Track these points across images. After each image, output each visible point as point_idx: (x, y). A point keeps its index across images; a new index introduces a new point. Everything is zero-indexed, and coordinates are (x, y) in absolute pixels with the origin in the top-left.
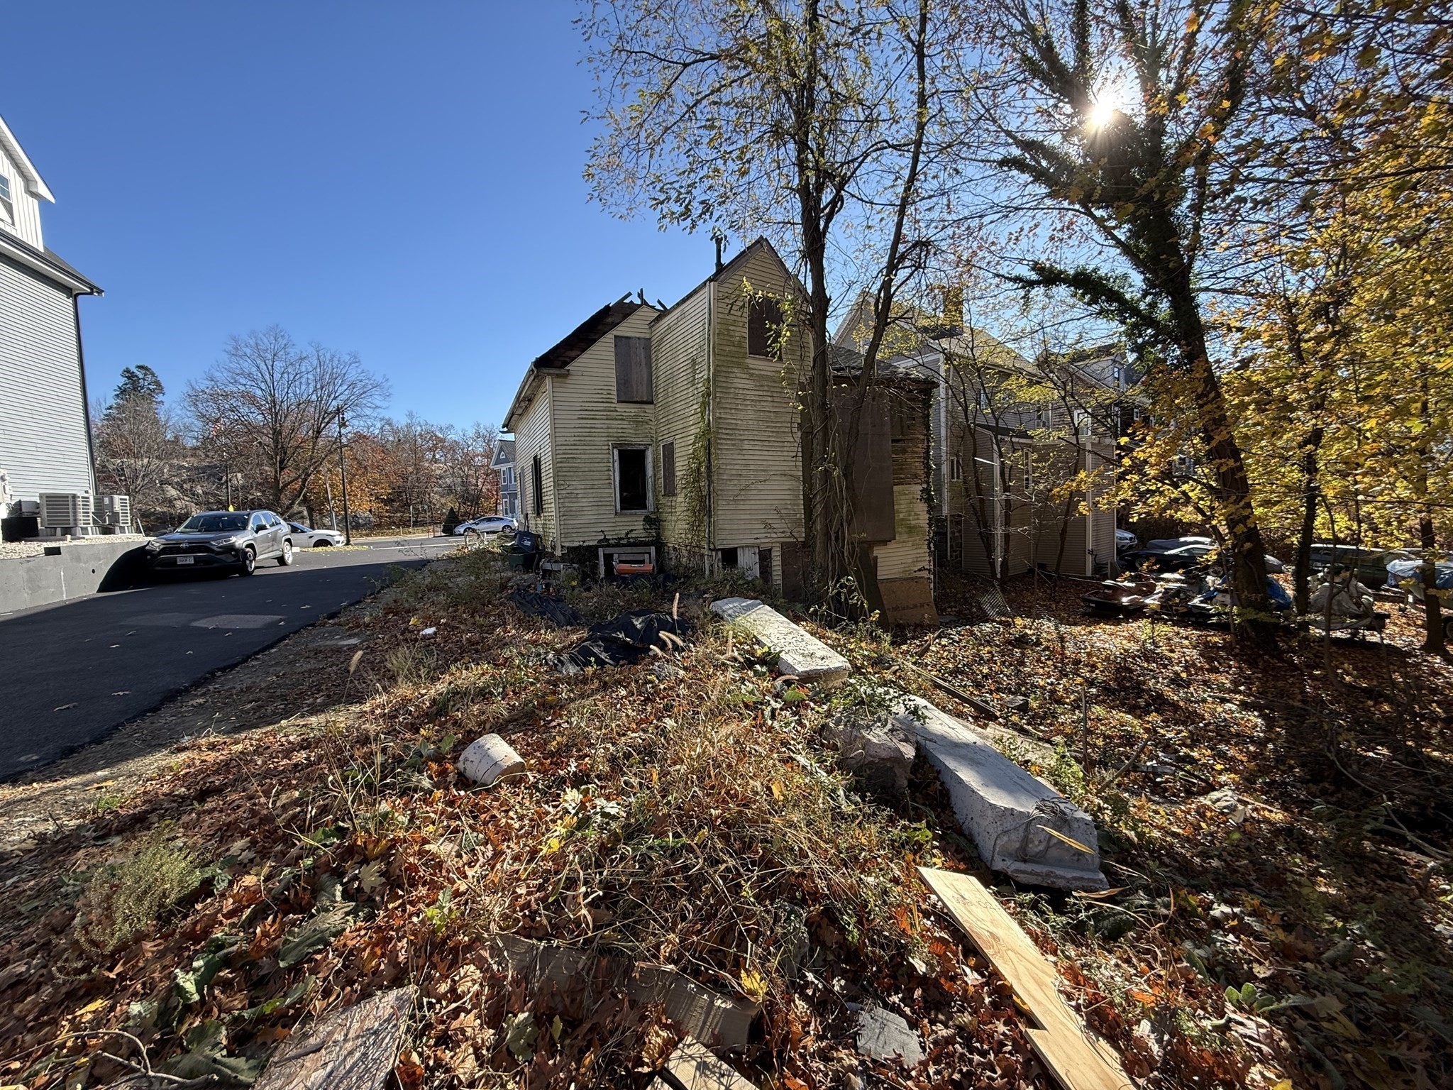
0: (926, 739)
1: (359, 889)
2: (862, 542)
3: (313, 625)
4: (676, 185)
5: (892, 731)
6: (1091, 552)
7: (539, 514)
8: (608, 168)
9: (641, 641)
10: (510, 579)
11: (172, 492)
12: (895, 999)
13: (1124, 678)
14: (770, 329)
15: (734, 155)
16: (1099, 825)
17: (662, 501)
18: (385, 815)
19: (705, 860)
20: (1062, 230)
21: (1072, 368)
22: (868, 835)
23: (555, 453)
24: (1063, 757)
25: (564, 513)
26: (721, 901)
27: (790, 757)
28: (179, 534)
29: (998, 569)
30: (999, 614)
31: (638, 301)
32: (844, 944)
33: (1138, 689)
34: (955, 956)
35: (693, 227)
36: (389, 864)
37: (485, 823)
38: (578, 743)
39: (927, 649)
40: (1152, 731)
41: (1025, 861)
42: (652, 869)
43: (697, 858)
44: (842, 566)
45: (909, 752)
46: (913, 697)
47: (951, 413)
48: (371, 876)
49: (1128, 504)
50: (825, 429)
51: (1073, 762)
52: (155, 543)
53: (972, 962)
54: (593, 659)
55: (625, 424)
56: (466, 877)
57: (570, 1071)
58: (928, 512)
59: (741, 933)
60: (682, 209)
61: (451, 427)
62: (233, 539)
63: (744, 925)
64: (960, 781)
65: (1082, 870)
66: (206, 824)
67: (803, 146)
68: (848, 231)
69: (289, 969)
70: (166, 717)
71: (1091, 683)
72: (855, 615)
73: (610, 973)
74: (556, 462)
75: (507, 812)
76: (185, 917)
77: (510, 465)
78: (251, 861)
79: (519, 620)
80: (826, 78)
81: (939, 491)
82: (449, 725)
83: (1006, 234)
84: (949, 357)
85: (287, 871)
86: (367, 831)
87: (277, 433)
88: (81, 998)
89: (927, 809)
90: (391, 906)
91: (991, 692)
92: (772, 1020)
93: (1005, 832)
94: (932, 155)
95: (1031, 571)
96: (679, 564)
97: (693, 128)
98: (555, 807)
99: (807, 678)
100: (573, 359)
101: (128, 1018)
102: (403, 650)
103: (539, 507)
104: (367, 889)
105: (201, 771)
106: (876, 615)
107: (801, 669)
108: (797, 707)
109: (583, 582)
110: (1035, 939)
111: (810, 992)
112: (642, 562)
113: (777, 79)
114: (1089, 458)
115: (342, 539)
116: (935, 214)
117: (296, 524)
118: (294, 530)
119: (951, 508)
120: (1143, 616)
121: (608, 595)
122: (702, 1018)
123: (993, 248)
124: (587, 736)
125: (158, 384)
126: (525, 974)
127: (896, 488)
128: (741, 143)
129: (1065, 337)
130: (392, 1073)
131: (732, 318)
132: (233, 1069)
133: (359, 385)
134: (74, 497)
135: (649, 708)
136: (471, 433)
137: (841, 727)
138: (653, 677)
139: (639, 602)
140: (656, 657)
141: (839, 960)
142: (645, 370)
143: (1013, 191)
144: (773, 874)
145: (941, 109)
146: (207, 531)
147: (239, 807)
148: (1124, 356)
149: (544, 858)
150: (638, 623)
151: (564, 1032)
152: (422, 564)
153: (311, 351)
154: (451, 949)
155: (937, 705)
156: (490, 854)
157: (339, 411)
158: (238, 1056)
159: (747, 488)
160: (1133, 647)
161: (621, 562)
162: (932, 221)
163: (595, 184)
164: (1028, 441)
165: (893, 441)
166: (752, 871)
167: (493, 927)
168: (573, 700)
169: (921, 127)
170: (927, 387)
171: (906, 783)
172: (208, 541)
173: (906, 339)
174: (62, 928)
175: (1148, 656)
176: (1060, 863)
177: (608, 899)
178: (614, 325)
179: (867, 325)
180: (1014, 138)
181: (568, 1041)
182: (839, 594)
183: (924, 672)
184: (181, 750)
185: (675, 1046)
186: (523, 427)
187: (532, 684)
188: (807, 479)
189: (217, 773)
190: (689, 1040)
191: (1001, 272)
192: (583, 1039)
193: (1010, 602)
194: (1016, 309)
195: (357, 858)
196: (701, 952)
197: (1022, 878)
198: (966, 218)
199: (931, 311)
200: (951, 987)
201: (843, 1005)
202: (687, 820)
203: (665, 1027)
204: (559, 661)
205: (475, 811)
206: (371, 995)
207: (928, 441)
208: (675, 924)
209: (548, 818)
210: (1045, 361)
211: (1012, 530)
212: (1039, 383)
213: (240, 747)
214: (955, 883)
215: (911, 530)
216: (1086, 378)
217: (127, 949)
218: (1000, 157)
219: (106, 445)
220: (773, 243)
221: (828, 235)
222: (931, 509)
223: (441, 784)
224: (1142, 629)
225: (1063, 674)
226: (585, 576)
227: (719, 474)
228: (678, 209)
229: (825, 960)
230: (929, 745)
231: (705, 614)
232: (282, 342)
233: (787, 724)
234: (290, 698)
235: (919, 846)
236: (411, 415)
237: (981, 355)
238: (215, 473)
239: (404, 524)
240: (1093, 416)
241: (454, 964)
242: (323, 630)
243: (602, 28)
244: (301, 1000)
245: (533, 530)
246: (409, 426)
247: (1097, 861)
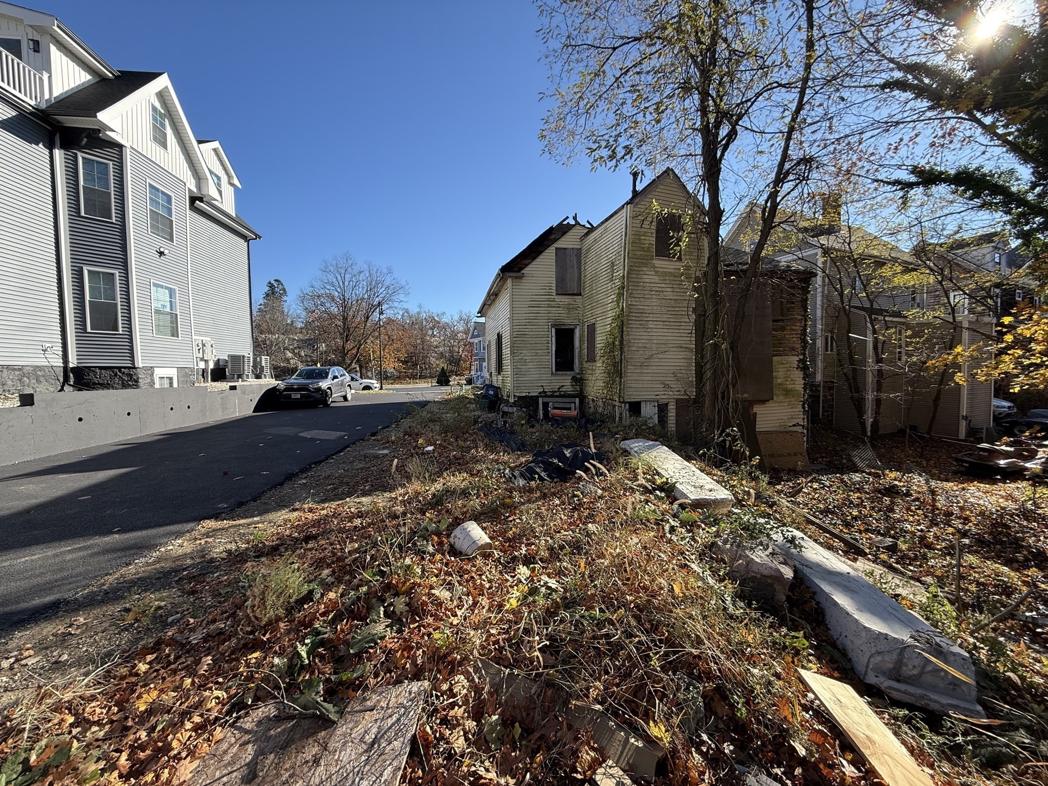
0: (803, 565)
1: (393, 612)
2: (744, 401)
3: (363, 440)
4: (606, 137)
5: (772, 554)
6: (966, 418)
7: (499, 373)
8: (557, 130)
9: (570, 466)
10: (479, 417)
11: (289, 355)
12: (778, 771)
13: (1001, 533)
14: (673, 237)
15: (651, 109)
16: (976, 662)
17: (585, 365)
18: (409, 567)
19: (622, 632)
20: (943, 137)
21: (951, 256)
22: (752, 636)
23: (512, 332)
24: (935, 596)
25: (517, 373)
26: (634, 666)
27: (686, 565)
28: (293, 380)
29: (869, 429)
30: (868, 466)
31: (573, 222)
32: (733, 718)
33: (1017, 544)
34: (833, 748)
35: (616, 166)
36: (410, 598)
37: (467, 581)
38: (526, 534)
39: (800, 491)
40: (1032, 585)
41: (898, 681)
42: (583, 632)
43: (617, 630)
44: (727, 417)
45: (788, 573)
46: (791, 529)
47: (827, 298)
48: (400, 604)
49: (1009, 377)
50: (716, 312)
51: (946, 601)
52: (281, 384)
53: (850, 757)
54: (537, 476)
55: (561, 310)
56: (456, 615)
57: (526, 764)
58: (804, 378)
59: (650, 692)
60: (610, 152)
61: (443, 314)
62: (320, 384)
63: (653, 687)
64: (835, 604)
65: (958, 699)
66: (309, 557)
67: (705, 95)
68: (740, 156)
69: (356, 655)
70: (287, 489)
71: (964, 534)
72: (737, 458)
73: (553, 701)
74: (512, 336)
75: (480, 575)
76: (300, 611)
77: (480, 339)
78: (333, 583)
79: (486, 445)
80: (725, 40)
81: (814, 361)
82: (443, 512)
83: (885, 145)
84: (826, 251)
85: (352, 593)
86: (398, 575)
87: (345, 319)
88: (250, 649)
89: (804, 622)
90: (412, 626)
91: (860, 532)
92: (674, 763)
93: (879, 653)
94: (817, 88)
95: (902, 432)
96: (596, 412)
97: (621, 94)
98: (513, 577)
99: (698, 504)
100: (526, 265)
101: (273, 666)
102: (416, 460)
103: (500, 368)
104: (398, 613)
105: (305, 524)
106: (756, 460)
107: (693, 497)
108: (691, 526)
109: (528, 422)
110: (911, 751)
111: (705, 750)
112: (569, 409)
113: (686, 48)
114: (966, 335)
115: (378, 385)
116: (818, 136)
117: (353, 375)
118: (352, 379)
119: (824, 375)
120: (1023, 478)
121: (546, 432)
122: (620, 749)
123: (872, 158)
124: (533, 530)
125: (284, 290)
126: (496, 690)
127: (775, 359)
128: (657, 100)
129: (943, 230)
130: (414, 736)
131: (643, 230)
132: (327, 710)
133: (392, 287)
134: (244, 356)
135: (576, 515)
136: (456, 317)
137: (728, 546)
138: (579, 493)
139: (568, 438)
140: (580, 478)
141: (729, 730)
142: (576, 271)
143: (895, 108)
144: (675, 653)
145: (828, 48)
146: (307, 378)
147: (326, 549)
148: (1006, 243)
149: (507, 611)
150: (568, 453)
151: (521, 735)
152: (423, 404)
153: (365, 267)
154: (449, 662)
155: (810, 537)
156: (471, 602)
157: (379, 304)
158: (329, 703)
159: (650, 357)
160: (1011, 506)
161: (554, 408)
162: (815, 141)
163: (546, 142)
164: (902, 320)
165: (774, 321)
166: (660, 648)
167: (475, 652)
168: (523, 504)
169: (808, 67)
170: (807, 276)
171: (784, 598)
172: (307, 385)
173: (787, 238)
174: (240, 606)
175: (1027, 514)
176: (934, 688)
177: (553, 648)
178: (556, 240)
179: (753, 230)
180: (897, 63)
181: (524, 742)
182: (724, 441)
183: (798, 510)
184: (294, 510)
185: (600, 765)
186: (492, 313)
187: (496, 490)
188: (700, 349)
189: (313, 526)
190: (610, 762)
191: (880, 178)
192: (535, 743)
193: (880, 457)
194: (893, 208)
195: (392, 592)
196: (619, 701)
197: (895, 695)
198: (847, 136)
199: (812, 214)
200: (828, 773)
201: (732, 766)
202: (608, 601)
203: (593, 749)
204: (513, 475)
205: (461, 572)
206: (401, 682)
207: (806, 320)
208: (600, 676)
209: (508, 584)
210: (921, 251)
211: (883, 396)
212: (915, 270)
213: (324, 512)
214: (831, 687)
215: (788, 392)
216: (965, 264)
217: (272, 625)
218: (882, 81)
219: (258, 326)
220: (677, 171)
221: (723, 162)
222: (806, 376)
223: (440, 551)
224: (1021, 490)
225: (933, 523)
226: (530, 417)
227: (629, 346)
228: (605, 153)
229: (716, 727)
230: (807, 571)
231: (617, 449)
232: (350, 262)
233: (683, 539)
234: (351, 484)
235: (797, 653)
236: (420, 306)
237: (858, 249)
238: (310, 343)
239: (413, 377)
240: (971, 297)
241: (452, 673)
242: (368, 443)
243: (556, 32)
244: (362, 676)
245: (495, 384)
246: (419, 313)
247: (974, 693)
